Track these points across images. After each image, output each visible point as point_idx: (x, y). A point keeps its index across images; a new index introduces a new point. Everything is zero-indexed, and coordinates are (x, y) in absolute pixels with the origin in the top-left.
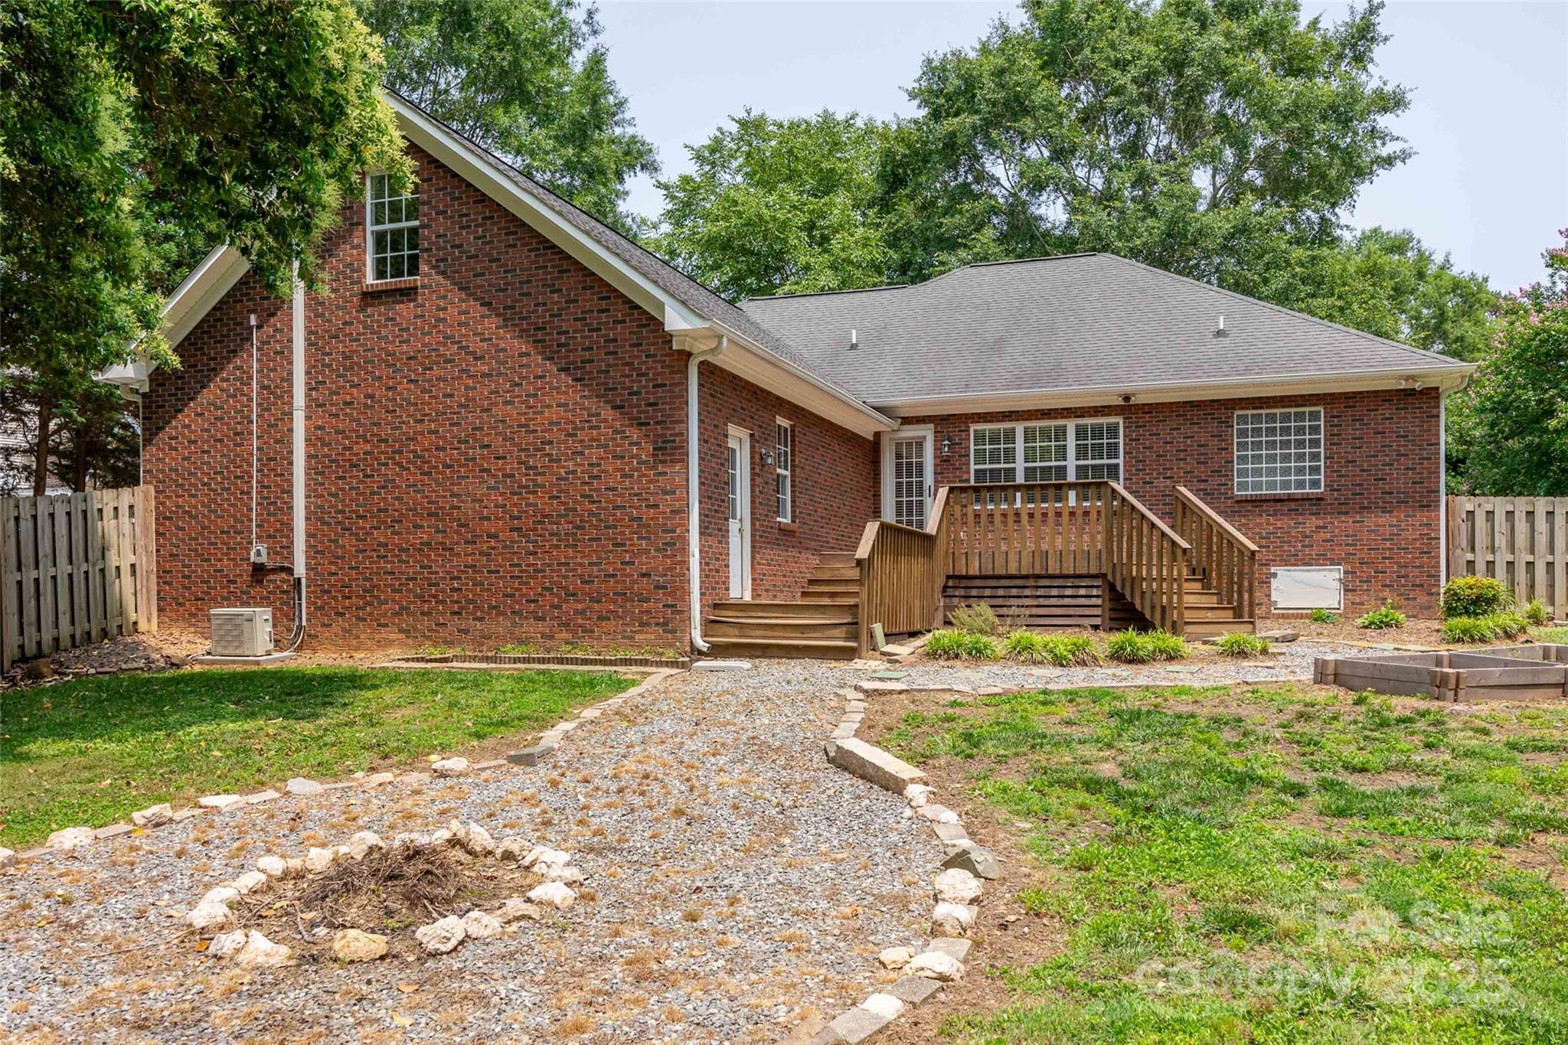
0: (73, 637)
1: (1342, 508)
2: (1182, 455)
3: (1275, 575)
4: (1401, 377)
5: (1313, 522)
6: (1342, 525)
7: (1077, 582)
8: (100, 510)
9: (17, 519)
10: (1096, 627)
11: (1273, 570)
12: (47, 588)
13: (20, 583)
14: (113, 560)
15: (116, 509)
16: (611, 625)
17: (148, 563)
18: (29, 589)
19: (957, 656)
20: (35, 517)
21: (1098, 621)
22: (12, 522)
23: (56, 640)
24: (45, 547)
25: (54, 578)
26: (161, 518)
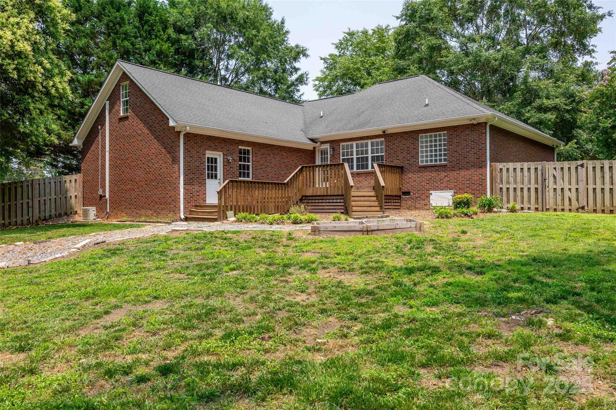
0: (56, 215)
1: (453, 169)
2: (402, 151)
3: (431, 194)
4: (468, 119)
5: (443, 174)
6: (453, 175)
7: (337, 197)
8: (65, 181)
9: (39, 184)
10: (342, 213)
11: (431, 192)
12: (48, 202)
13: (39, 201)
14: (69, 194)
15: (70, 180)
16: (163, 212)
17: (80, 195)
18: (42, 202)
19: (241, 221)
20: (44, 183)
21: (343, 211)
22: (38, 185)
23: (50, 215)
24: (47, 191)
25: (50, 199)
26: (84, 182)
